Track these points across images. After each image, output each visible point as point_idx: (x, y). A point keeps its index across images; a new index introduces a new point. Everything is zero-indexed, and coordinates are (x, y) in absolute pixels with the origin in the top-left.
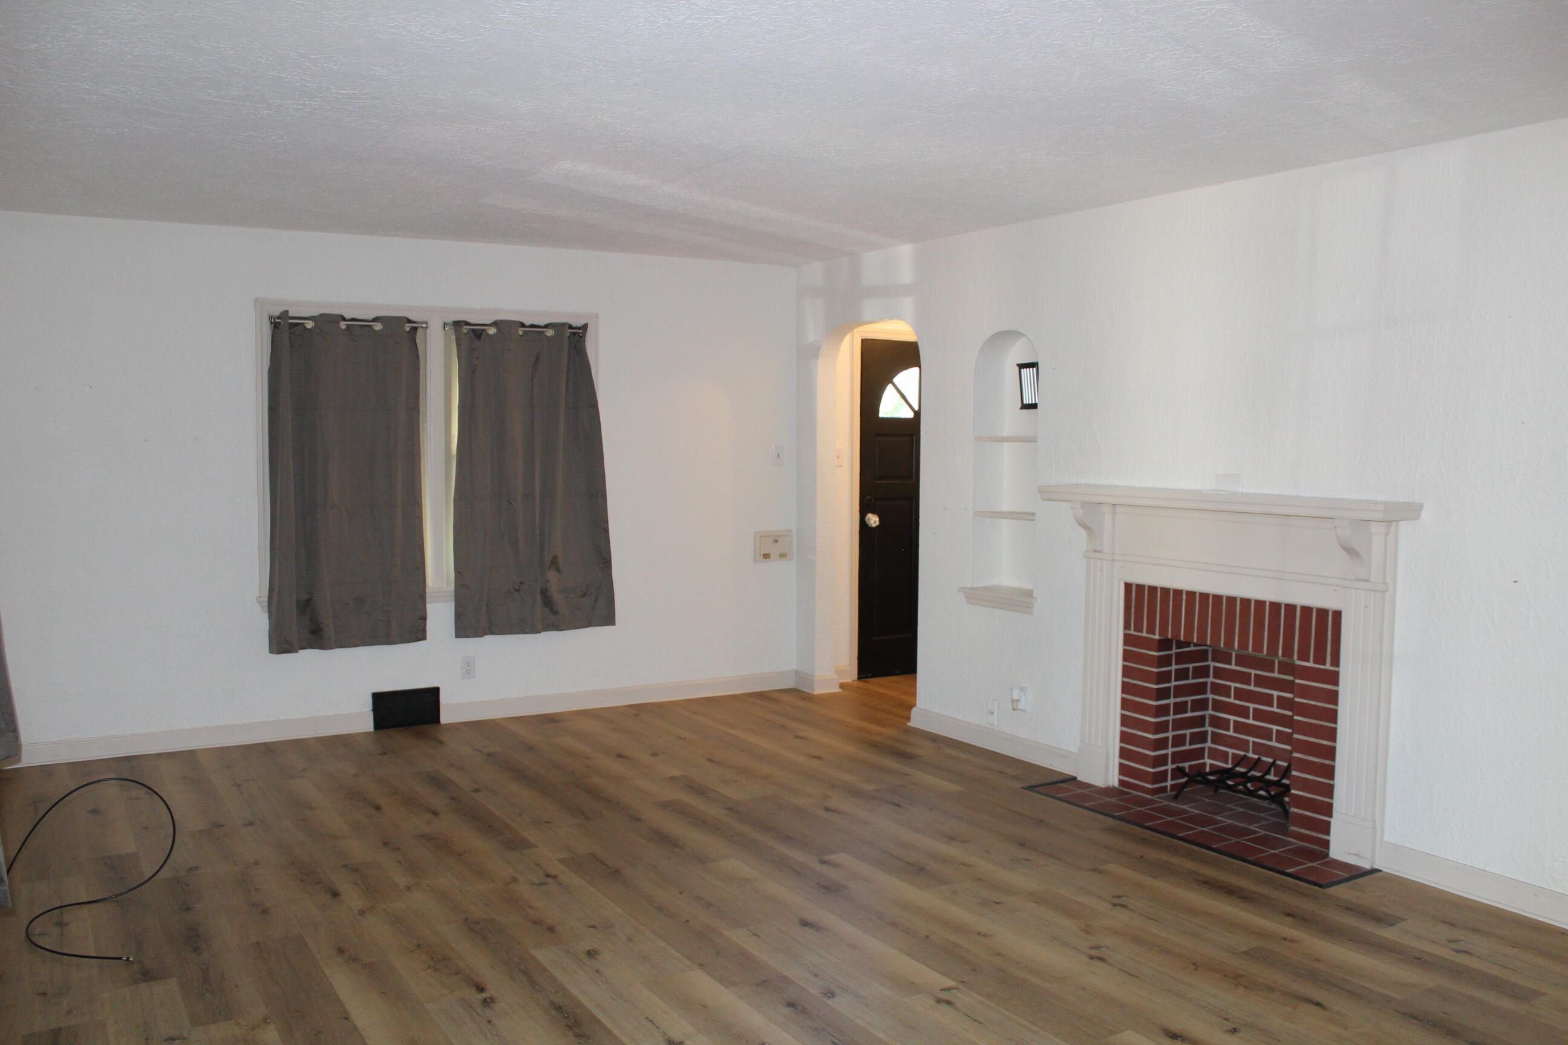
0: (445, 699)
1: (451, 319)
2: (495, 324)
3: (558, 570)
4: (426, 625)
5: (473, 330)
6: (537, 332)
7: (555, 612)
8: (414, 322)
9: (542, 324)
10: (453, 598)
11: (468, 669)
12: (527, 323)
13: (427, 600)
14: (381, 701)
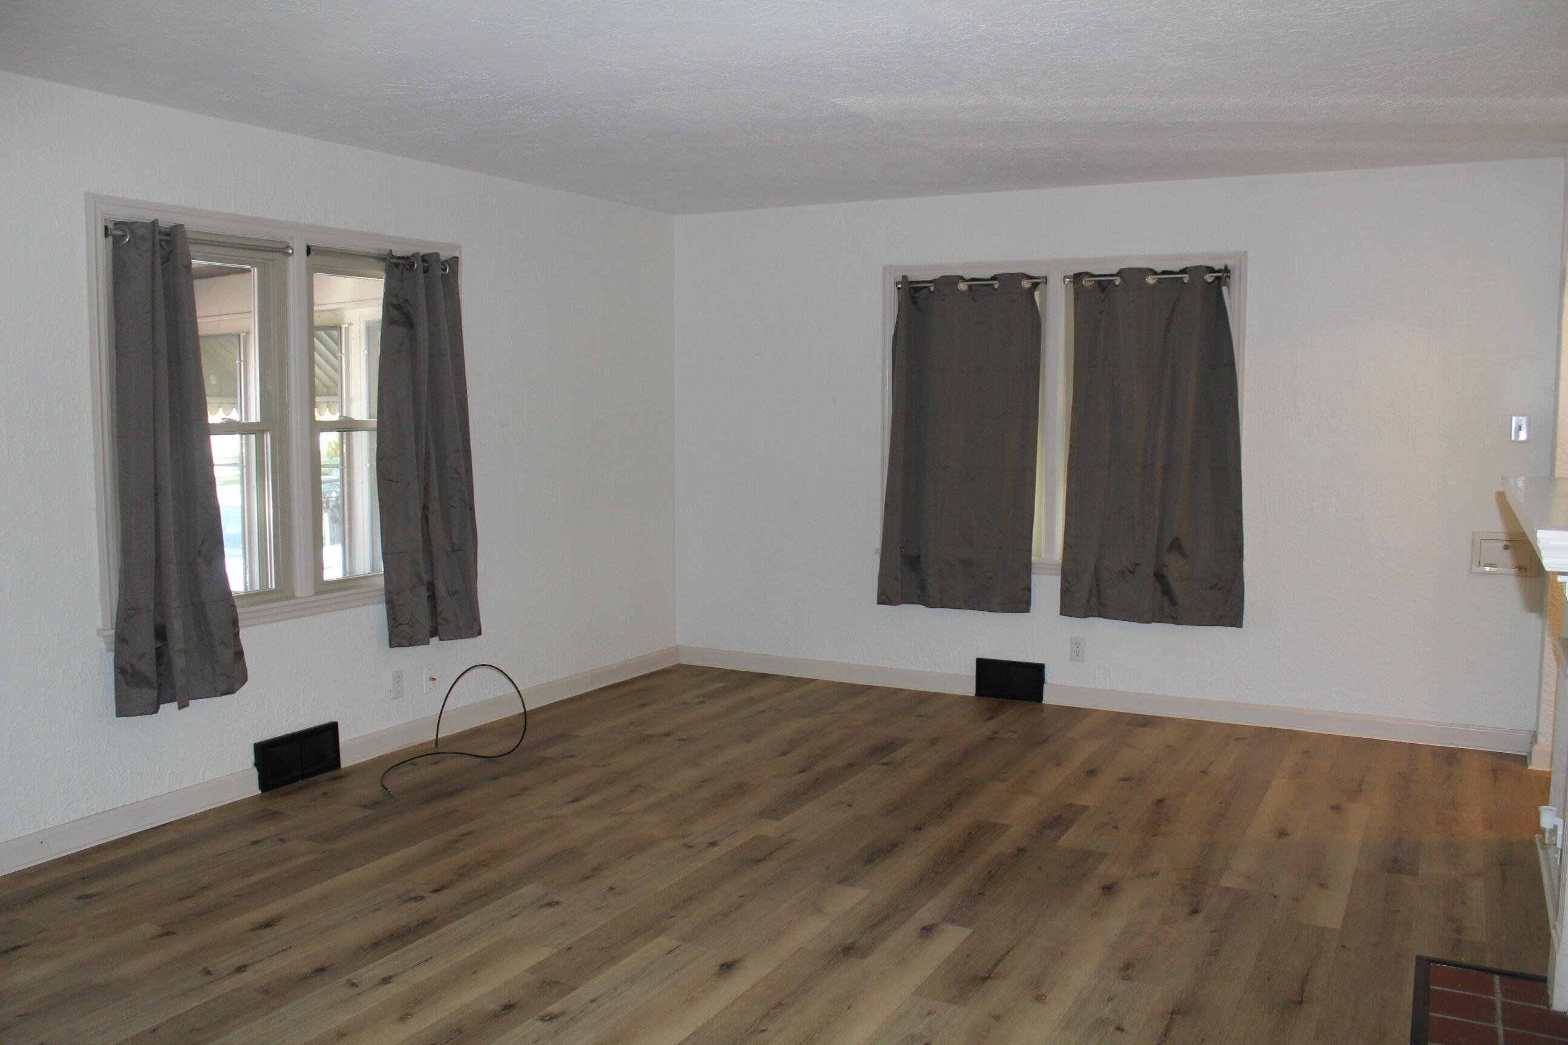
0: (1051, 677)
1: (1071, 273)
2: (1120, 273)
3: (1183, 554)
4: (1030, 597)
5: (1099, 282)
6: (1174, 278)
7: (1173, 603)
8: (1034, 278)
9: (1177, 269)
10: (1059, 572)
11: (1077, 651)
12: (1159, 269)
13: (1033, 571)
14: (984, 666)
